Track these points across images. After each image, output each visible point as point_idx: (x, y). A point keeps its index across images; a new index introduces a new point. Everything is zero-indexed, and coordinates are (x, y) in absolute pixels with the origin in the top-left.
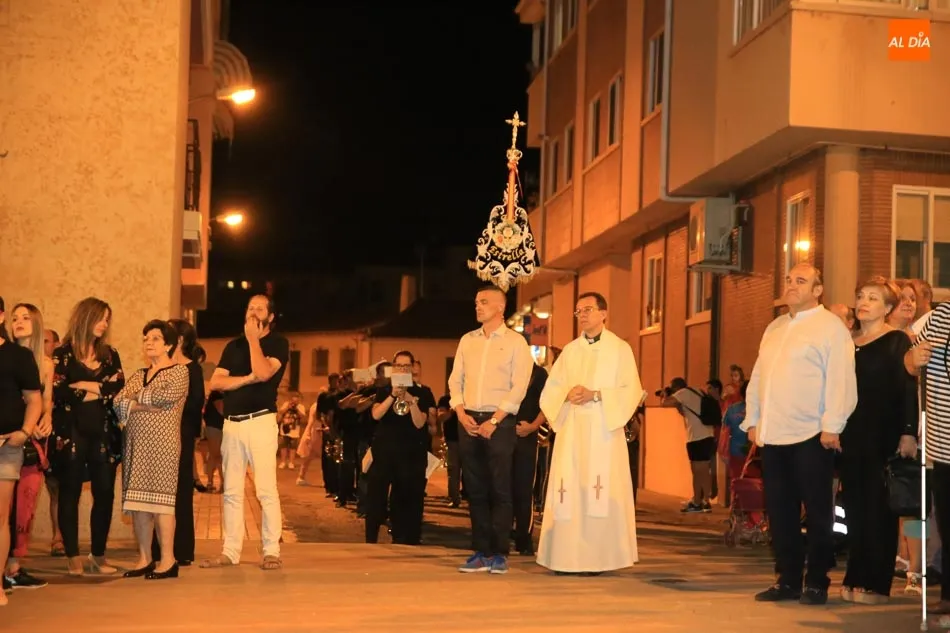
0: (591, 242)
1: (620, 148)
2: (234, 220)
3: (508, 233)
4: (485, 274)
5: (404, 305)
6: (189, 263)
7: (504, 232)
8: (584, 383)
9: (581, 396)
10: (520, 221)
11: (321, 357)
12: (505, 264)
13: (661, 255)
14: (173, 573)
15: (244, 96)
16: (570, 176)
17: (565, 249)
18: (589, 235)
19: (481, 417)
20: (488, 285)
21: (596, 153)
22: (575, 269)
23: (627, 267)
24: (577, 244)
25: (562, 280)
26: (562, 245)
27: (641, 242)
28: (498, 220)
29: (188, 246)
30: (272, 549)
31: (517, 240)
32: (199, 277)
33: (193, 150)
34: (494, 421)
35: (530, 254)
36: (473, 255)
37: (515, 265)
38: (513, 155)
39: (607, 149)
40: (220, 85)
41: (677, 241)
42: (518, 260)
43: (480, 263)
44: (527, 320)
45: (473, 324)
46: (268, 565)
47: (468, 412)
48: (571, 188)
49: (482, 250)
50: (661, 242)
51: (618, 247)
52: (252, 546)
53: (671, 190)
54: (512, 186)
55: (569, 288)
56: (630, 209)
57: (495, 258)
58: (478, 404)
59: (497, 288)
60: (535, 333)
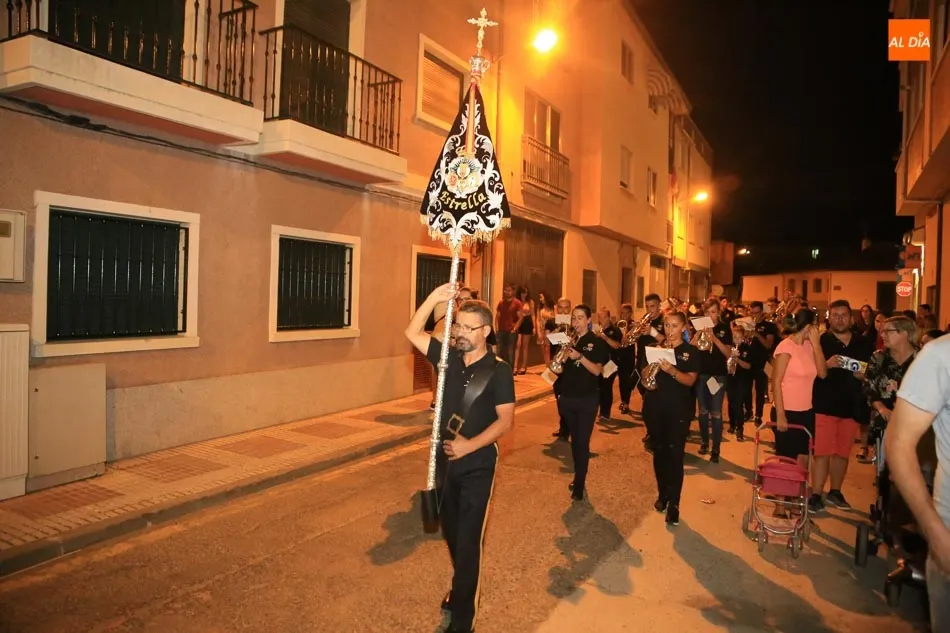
37: (473, 216)
42: (476, 209)
57: (446, 208)
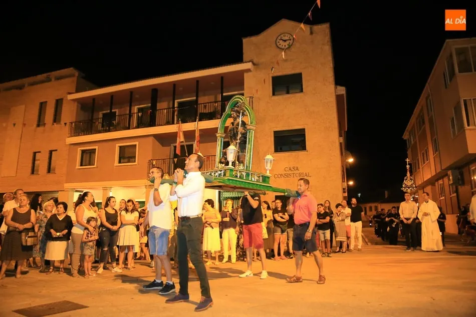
0: (426, 181)
1: (429, 162)
2: (351, 183)
3: (409, 182)
4: (405, 190)
5: (386, 197)
6: (344, 192)
7: (408, 182)
8: (426, 212)
9: (426, 214)
10: (411, 179)
11: (371, 208)
12: (409, 188)
13: (442, 183)
14: (345, 252)
15: (351, 160)
16: (419, 168)
17: (420, 183)
18: (425, 180)
19: (408, 219)
20: (406, 193)
21: (424, 163)
22: (423, 187)
23: (435, 186)
24: (422, 182)
25: (420, 189)
26: (419, 182)
27: (437, 180)
28: (406, 180)
29: (344, 189)
30: (360, 247)
31: (411, 183)
32: (346, 195)
33: (343, 171)
34: (411, 220)
35: (414, 186)
36: (402, 187)
38: (408, 166)
39: (426, 162)
40: (346, 159)
41: (446, 179)
43: (403, 188)
44: (413, 198)
45: (404, 200)
46: (359, 250)
47: (405, 219)
48: (420, 171)
49: (404, 186)
50: (442, 180)
51: (432, 182)
52: (356, 246)
53: (443, 169)
54: (408, 172)
55: (422, 191)
56: (434, 173)
58: (407, 216)
59: (408, 193)
60: (416, 200)
